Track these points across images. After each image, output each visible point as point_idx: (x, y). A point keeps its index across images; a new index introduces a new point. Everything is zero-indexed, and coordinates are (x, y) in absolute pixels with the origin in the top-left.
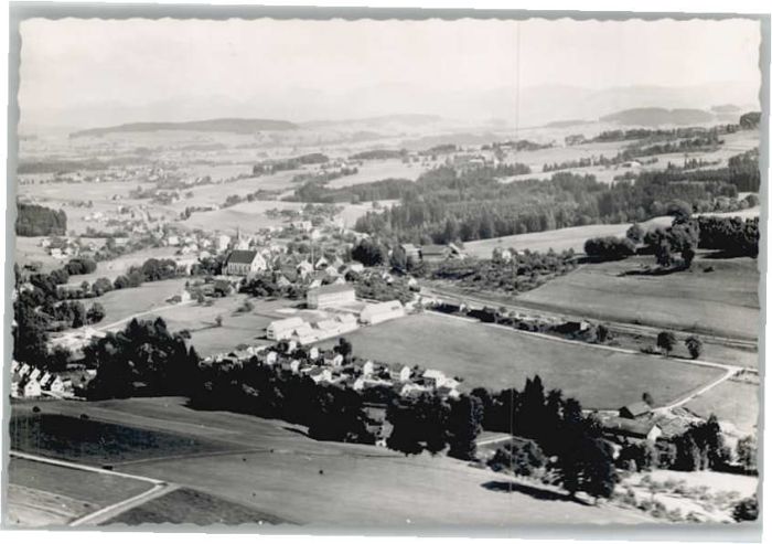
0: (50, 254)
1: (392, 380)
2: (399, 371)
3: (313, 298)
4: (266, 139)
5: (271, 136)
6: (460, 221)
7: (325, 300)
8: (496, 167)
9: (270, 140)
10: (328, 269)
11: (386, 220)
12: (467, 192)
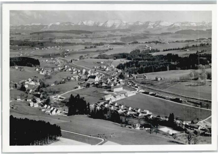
0: (39, 73)
1: (136, 112)
2: (138, 110)
3: (113, 89)
4: (84, 36)
5: (85, 35)
6: (145, 67)
7: (116, 90)
8: (150, 50)
9: (85, 36)
10: (114, 81)
11: (125, 66)
12: (145, 58)
